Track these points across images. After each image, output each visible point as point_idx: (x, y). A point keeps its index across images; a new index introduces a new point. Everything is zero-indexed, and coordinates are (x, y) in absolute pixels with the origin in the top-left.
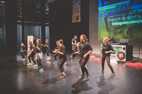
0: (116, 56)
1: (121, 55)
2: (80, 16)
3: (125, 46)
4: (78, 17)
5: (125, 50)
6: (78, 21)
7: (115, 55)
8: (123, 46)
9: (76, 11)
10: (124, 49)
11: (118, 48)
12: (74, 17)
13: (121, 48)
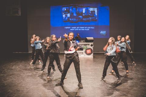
0: (84, 52)
1: (89, 51)
2: (20, 8)
3: (93, 43)
4: (16, 10)
5: (93, 46)
8: (90, 44)
10: (92, 45)
11: (86, 45)
13: (89, 45)
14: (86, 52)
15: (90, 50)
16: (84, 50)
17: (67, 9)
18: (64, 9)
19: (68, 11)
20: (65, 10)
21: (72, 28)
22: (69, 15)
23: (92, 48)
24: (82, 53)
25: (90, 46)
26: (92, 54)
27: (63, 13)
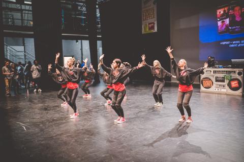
0: (227, 85)
1: (234, 84)
2: (156, 22)
3: (242, 69)
4: (152, 25)
5: (242, 76)
6: (153, 31)
7: (225, 83)
8: (237, 70)
9: (149, 14)
10: (239, 74)
11: (230, 72)
12: (146, 25)
13: (235, 72)
14: (229, 85)
15: (236, 82)
16: (227, 82)
17: (225, 11)
18: (220, 12)
19: (226, 15)
20: (222, 12)
21: (232, 44)
22: (227, 21)
23: (240, 78)
24: (224, 86)
25: (237, 76)
26: (240, 90)
27: (218, 19)
